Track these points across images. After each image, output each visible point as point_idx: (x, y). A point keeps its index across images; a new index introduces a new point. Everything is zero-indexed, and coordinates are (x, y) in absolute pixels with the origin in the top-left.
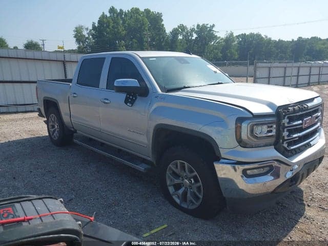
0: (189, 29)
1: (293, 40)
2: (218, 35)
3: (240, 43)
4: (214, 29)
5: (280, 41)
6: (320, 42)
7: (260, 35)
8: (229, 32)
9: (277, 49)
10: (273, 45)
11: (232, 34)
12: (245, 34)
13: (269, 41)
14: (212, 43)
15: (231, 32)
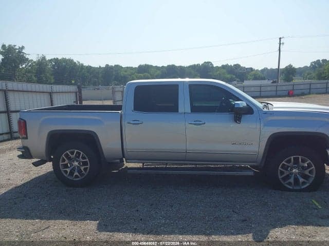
2: (30, 58)
3: (53, 67)
4: (23, 51)
7: (72, 60)
8: (39, 57)
10: (86, 70)
11: (44, 58)
13: (82, 67)
14: (24, 66)
15: (43, 55)
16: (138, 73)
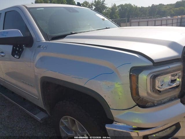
0: (90, 4)
1: (149, 6)
2: (107, 6)
3: (120, 10)
4: (104, 3)
5: (142, 8)
6: (164, 6)
7: (131, 5)
8: (113, 4)
9: (141, 12)
10: (139, 10)
11: (115, 5)
12: (122, 4)
13: (136, 8)
14: (104, 11)
15: (114, 4)
16: (175, 8)
